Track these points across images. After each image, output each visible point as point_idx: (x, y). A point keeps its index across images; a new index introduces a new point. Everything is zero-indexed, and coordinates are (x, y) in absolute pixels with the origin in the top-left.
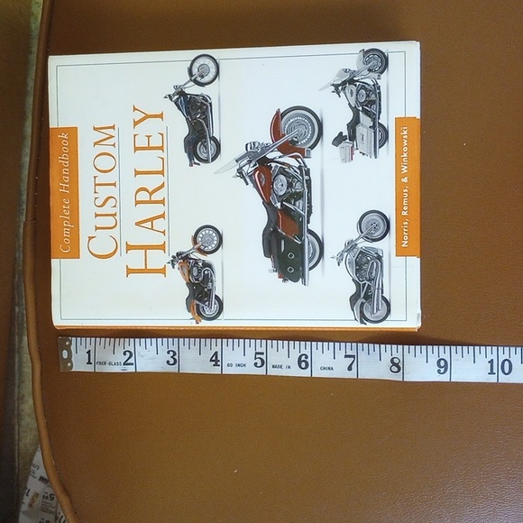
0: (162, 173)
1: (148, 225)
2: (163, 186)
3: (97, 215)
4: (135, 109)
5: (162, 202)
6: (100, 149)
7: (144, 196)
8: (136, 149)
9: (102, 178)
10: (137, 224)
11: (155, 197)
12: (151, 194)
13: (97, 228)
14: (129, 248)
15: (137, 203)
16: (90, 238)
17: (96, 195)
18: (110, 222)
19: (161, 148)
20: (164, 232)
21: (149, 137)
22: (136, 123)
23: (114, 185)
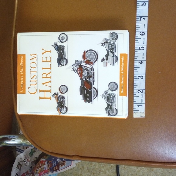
0: (50, 69)
1: (46, 84)
2: (50, 73)
3: (31, 81)
4: (42, 49)
5: (50, 77)
6: (32, 61)
7: (45, 76)
8: (43, 61)
9: (33, 70)
10: (43, 84)
11: (48, 76)
12: (47, 75)
13: (31, 85)
14: (40, 91)
15: (43, 77)
16: (29, 88)
17: (31, 75)
18: (34, 83)
19: (50, 61)
20: (50, 87)
21: (46, 58)
22: (43, 54)
23: (36, 72)
